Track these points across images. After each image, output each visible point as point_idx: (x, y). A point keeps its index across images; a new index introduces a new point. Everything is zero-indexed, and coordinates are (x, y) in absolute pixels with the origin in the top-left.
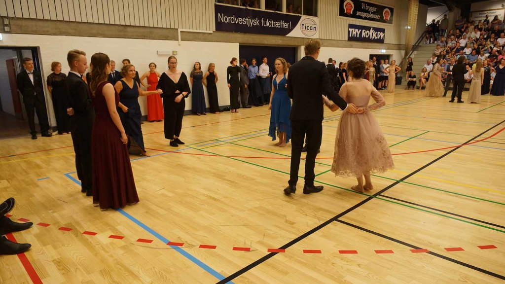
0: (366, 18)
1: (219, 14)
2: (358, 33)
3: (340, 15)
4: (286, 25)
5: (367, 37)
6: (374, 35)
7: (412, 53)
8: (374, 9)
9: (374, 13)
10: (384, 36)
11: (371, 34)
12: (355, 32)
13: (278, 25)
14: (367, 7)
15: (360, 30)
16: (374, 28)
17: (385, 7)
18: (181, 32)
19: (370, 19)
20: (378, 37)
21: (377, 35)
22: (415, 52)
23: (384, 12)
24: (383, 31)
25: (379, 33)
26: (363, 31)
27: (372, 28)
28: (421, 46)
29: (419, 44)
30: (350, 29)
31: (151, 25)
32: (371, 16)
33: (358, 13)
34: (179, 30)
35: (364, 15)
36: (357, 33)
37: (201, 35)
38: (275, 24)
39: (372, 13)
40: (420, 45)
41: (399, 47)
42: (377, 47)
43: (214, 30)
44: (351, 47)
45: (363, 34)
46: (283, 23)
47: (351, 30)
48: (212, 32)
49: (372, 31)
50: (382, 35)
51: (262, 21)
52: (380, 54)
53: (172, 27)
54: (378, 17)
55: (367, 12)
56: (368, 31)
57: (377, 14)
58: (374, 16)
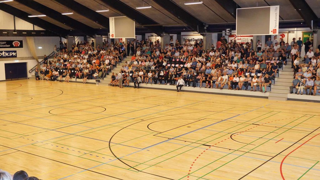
8: (4, 43)
9: (4, 44)
10: (16, 54)
16: (5, 51)
17: (14, 41)
21: (9, 54)
25: (10, 53)
27: (4, 52)
32: (2, 46)
42: (13, 59)
49: (4, 53)
50: (14, 54)
57: (8, 45)
58: (5, 46)
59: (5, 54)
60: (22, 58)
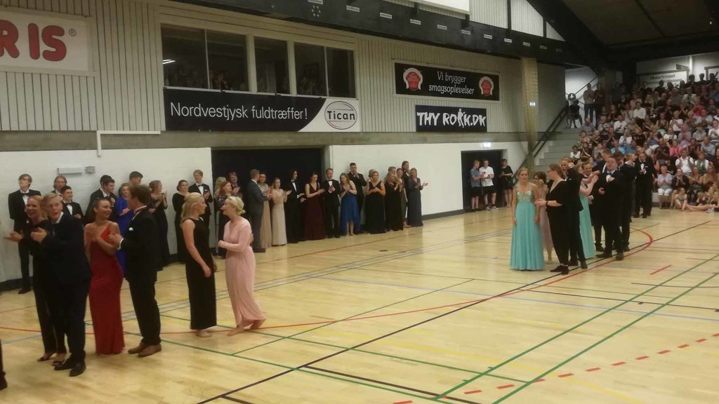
0: (447, 95)
1: (172, 104)
2: (436, 119)
3: (397, 93)
4: (297, 115)
5: (452, 124)
6: (467, 120)
7: (544, 144)
8: (462, 79)
9: (462, 85)
10: (485, 121)
11: (460, 118)
12: (429, 117)
13: (283, 115)
14: (448, 78)
15: (438, 114)
16: (464, 110)
18: (101, 135)
19: (455, 95)
20: (475, 123)
21: (471, 120)
22: (550, 143)
23: (481, 82)
24: (483, 112)
25: (474, 116)
26: (445, 114)
27: (460, 110)
28: (560, 133)
29: (554, 129)
30: (418, 114)
31: (48, 128)
32: (457, 90)
33: (432, 88)
34: (99, 133)
35: (444, 89)
36: (432, 120)
37: (140, 138)
38: (277, 114)
39: (458, 86)
40: (558, 130)
41: (517, 136)
42: (475, 139)
43: (164, 128)
44: (424, 141)
45: (445, 120)
46: (292, 112)
47: (420, 115)
48: (159, 133)
49: (460, 114)
50: (481, 119)
51: (253, 110)
52: (482, 149)
53: (87, 128)
54: (470, 91)
55: (449, 84)
56: (452, 115)
57: (469, 87)
58: (462, 90)
59: (463, 118)
60: (497, 137)
